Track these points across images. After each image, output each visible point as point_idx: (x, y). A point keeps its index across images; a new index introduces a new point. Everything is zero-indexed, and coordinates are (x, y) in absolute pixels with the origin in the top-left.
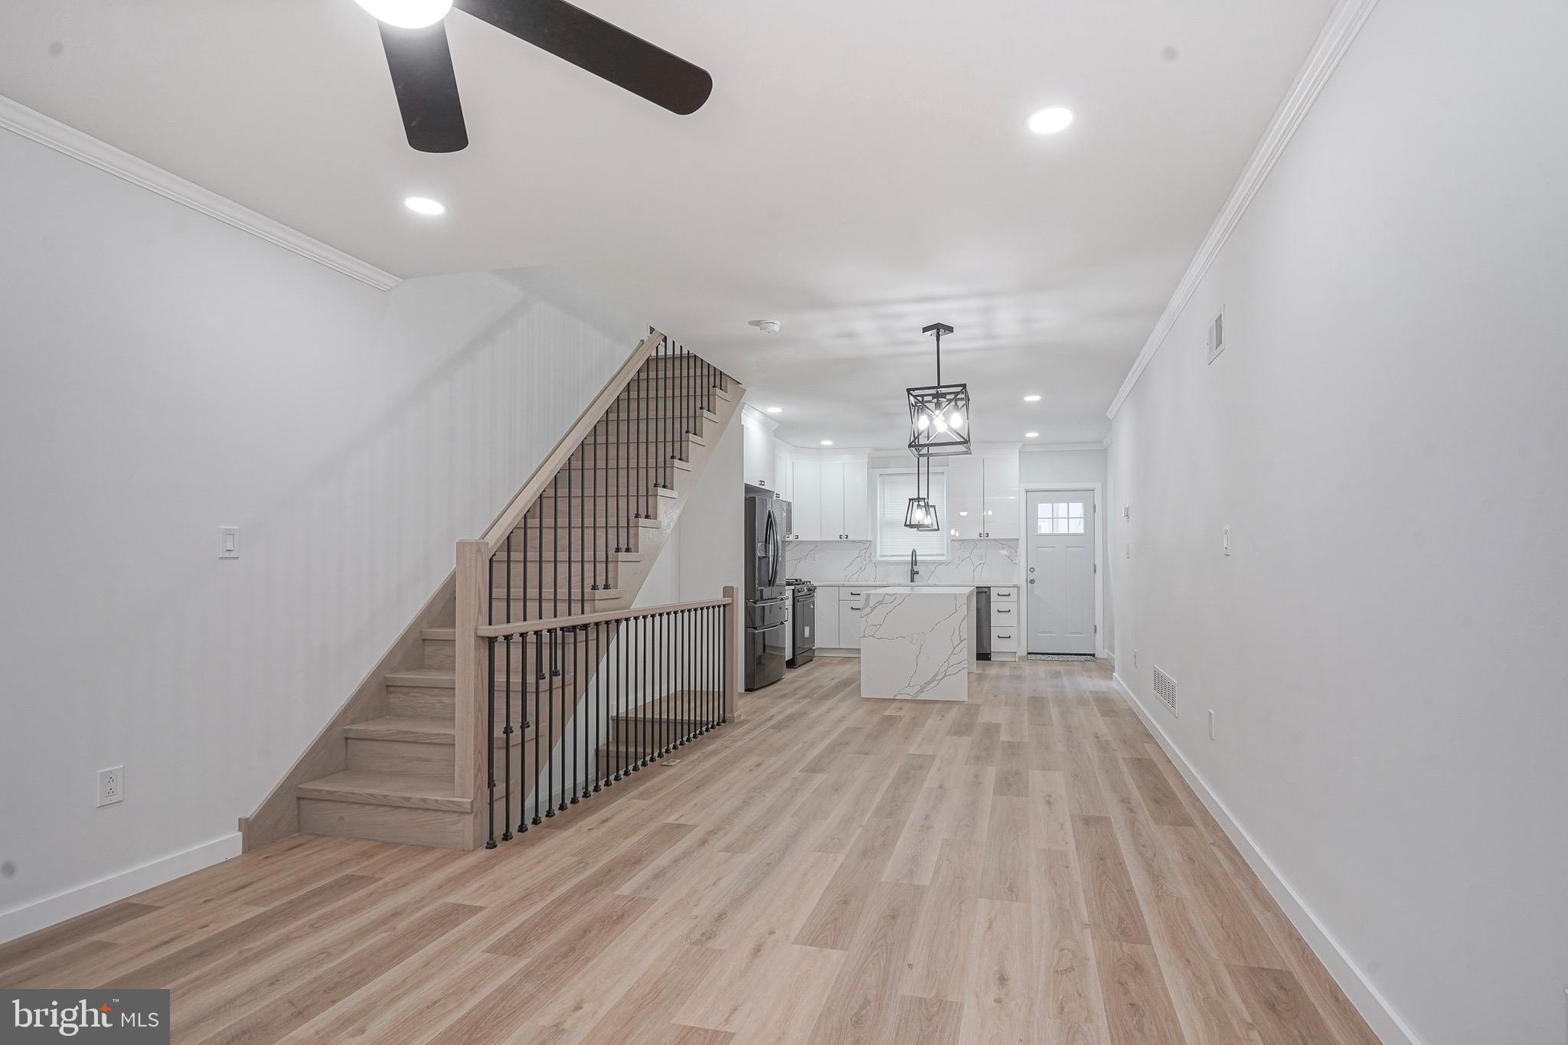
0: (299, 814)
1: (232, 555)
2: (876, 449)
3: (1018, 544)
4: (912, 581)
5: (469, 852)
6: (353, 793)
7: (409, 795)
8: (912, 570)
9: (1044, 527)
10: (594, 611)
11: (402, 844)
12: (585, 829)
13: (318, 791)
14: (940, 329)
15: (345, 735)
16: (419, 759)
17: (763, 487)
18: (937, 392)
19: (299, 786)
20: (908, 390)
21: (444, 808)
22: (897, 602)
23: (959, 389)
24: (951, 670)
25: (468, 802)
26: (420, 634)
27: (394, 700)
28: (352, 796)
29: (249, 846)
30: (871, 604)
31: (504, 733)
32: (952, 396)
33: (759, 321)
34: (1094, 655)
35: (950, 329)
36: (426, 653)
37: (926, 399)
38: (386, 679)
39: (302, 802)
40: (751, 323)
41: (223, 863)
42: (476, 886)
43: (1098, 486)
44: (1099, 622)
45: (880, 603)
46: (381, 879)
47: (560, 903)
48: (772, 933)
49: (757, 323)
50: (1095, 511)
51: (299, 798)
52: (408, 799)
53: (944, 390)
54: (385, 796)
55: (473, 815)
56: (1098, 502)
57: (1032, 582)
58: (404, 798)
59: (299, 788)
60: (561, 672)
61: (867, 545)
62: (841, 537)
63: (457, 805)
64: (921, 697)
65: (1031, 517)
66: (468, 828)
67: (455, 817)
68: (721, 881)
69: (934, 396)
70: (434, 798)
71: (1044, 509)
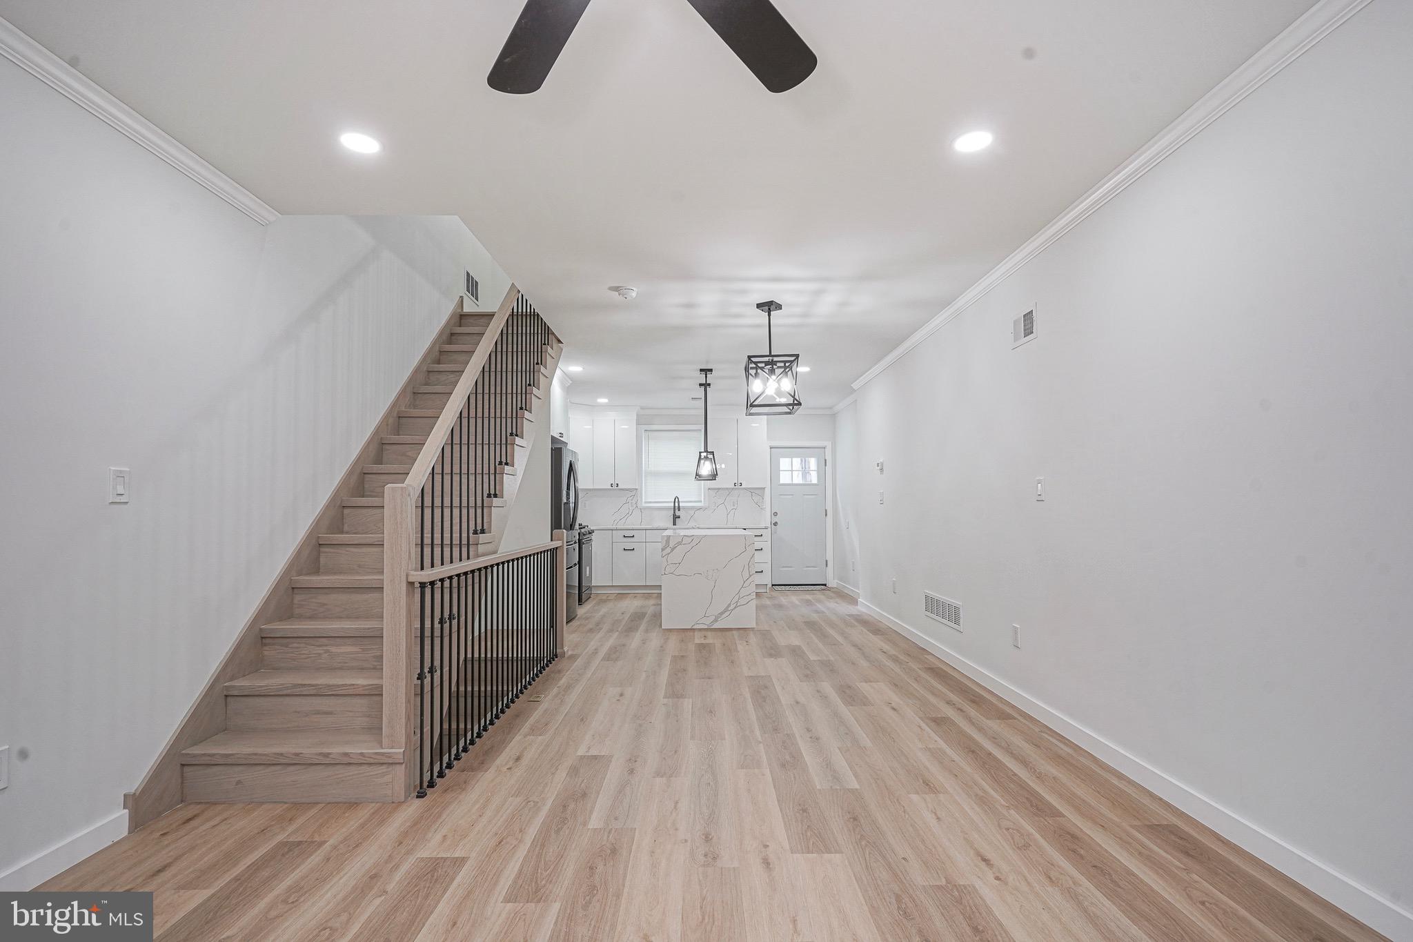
0: (182, 783)
1: (123, 499)
2: (642, 408)
3: (764, 491)
4: (674, 524)
5: (401, 803)
6: (256, 754)
7: (326, 750)
8: (674, 515)
9: (785, 478)
10: (478, 556)
11: (317, 803)
12: (505, 769)
13: (209, 755)
14: (769, 307)
15: (225, 693)
16: (318, 713)
17: (561, 439)
18: (772, 360)
19: (184, 752)
20: (749, 357)
21: (372, 761)
22: (694, 543)
23: (792, 359)
24: (742, 602)
25: (400, 753)
26: (290, 583)
27: (268, 652)
28: (255, 757)
29: (137, 824)
30: (671, 545)
31: (418, 679)
32: (782, 364)
33: (618, 287)
34: (825, 585)
35: (779, 307)
36: (296, 601)
37: (760, 365)
38: (261, 630)
39: (186, 769)
40: (611, 289)
41: (110, 847)
42: (438, 837)
43: (828, 444)
44: (829, 556)
45: (680, 543)
46: (325, 842)
47: (541, 842)
48: (766, 846)
49: (616, 289)
50: (826, 465)
51: (183, 765)
52: (327, 755)
53: (775, 359)
54: (297, 755)
55: (404, 765)
56: (829, 458)
57: (775, 524)
58: (320, 754)
59: (183, 754)
60: (456, 615)
61: (634, 492)
62: (612, 485)
63: (386, 757)
64: (716, 626)
65: (775, 471)
66: (398, 779)
67: (383, 769)
68: (679, 805)
69: (767, 363)
70: (360, 751)
71: (784, 463)
